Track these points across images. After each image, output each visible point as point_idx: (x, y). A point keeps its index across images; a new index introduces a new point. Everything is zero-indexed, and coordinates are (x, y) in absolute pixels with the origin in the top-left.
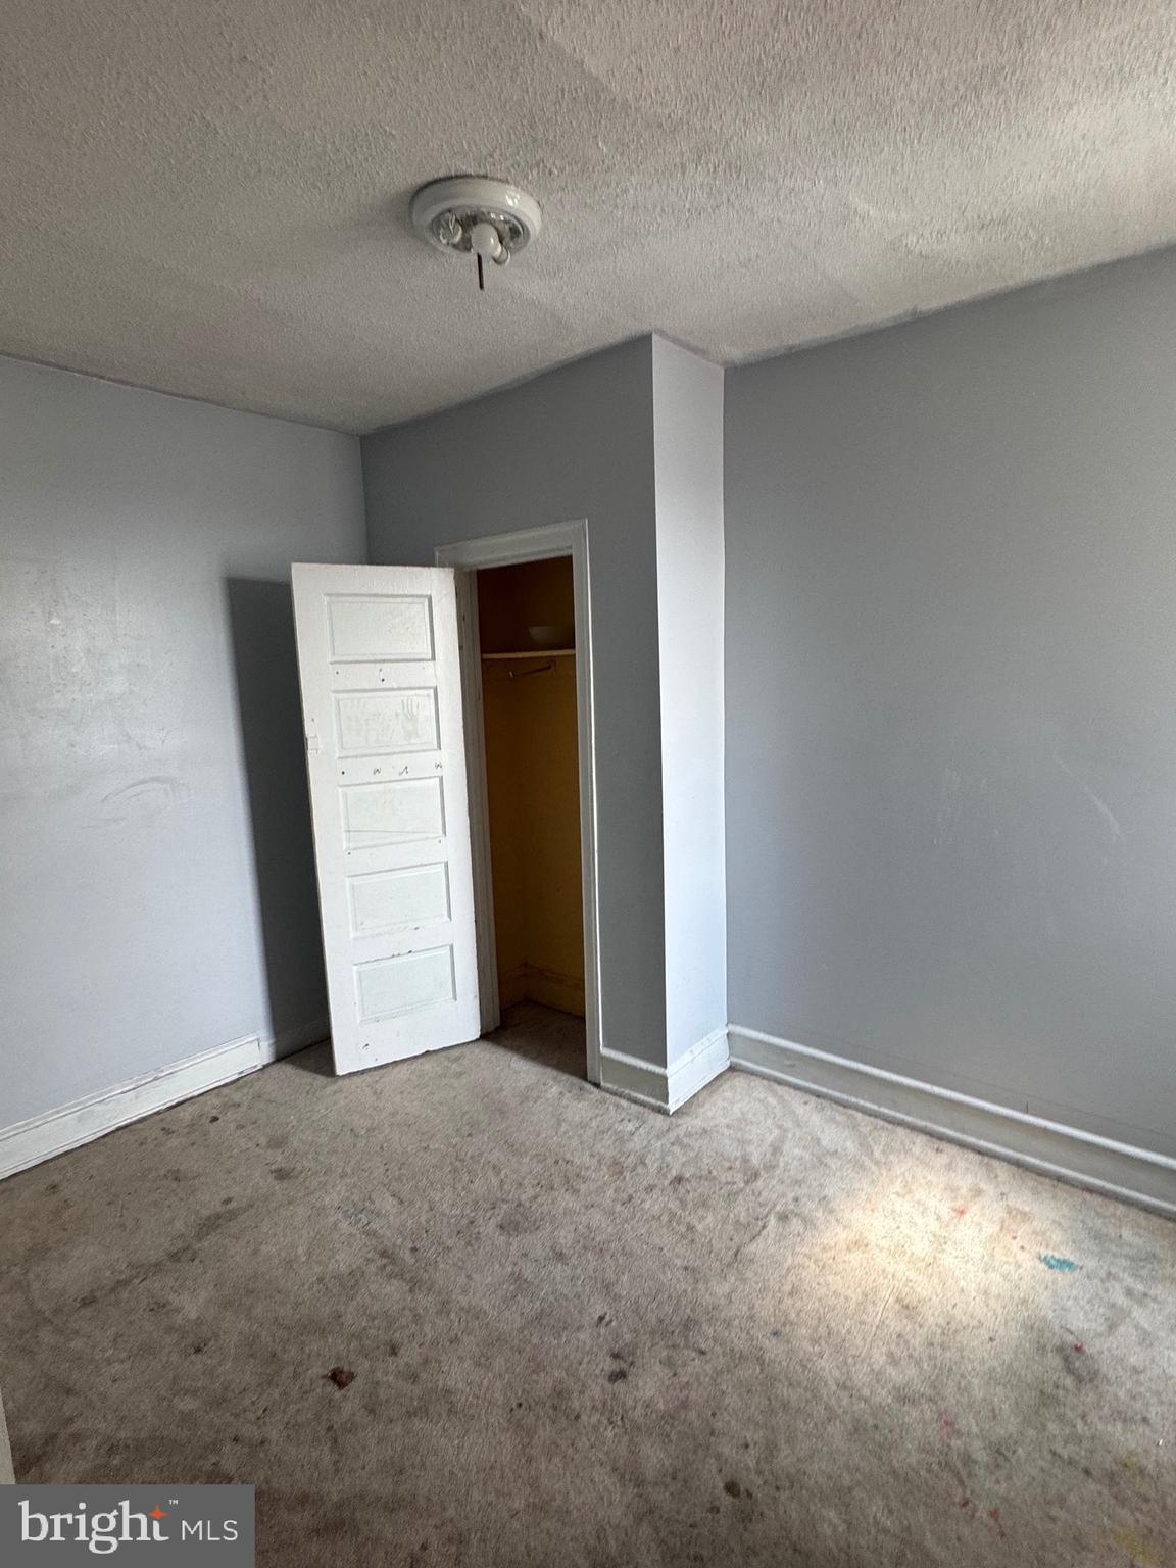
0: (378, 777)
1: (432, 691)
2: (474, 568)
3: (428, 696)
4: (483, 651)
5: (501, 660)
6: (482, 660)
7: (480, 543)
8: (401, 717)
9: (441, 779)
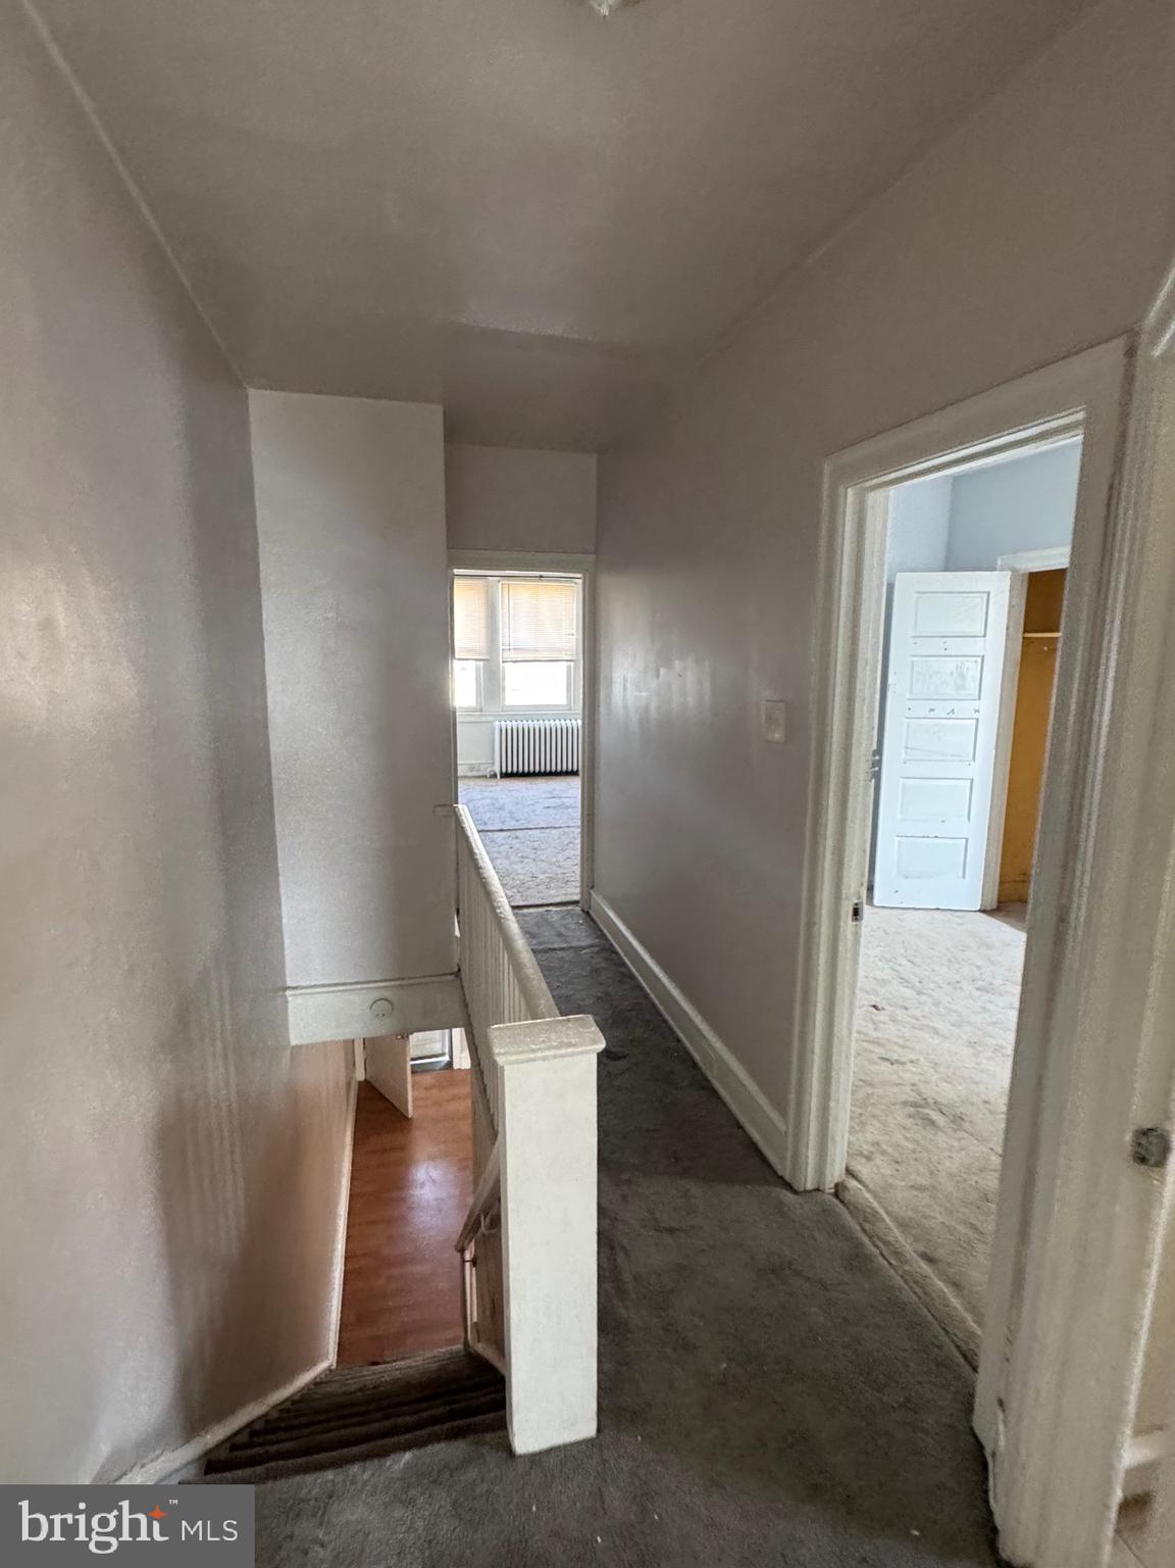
0: (932, 715)
1: (979, 659)
2: (1027, 572)
3: (976, 662)
4: (1025, 631)
5: (1037, 638)
6: (1024, 638)
7: (1034, 554)
8: (955, 674)
9: (977, 720)
